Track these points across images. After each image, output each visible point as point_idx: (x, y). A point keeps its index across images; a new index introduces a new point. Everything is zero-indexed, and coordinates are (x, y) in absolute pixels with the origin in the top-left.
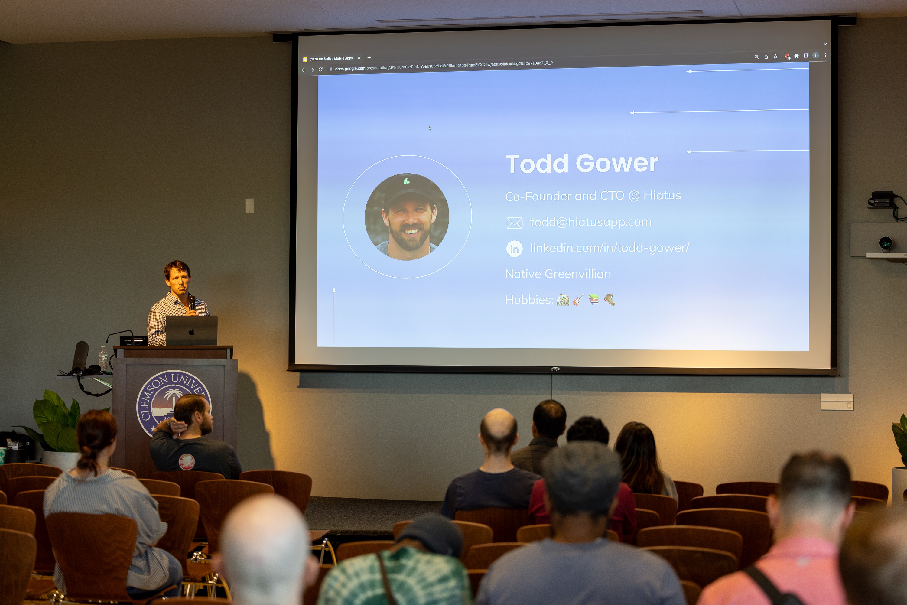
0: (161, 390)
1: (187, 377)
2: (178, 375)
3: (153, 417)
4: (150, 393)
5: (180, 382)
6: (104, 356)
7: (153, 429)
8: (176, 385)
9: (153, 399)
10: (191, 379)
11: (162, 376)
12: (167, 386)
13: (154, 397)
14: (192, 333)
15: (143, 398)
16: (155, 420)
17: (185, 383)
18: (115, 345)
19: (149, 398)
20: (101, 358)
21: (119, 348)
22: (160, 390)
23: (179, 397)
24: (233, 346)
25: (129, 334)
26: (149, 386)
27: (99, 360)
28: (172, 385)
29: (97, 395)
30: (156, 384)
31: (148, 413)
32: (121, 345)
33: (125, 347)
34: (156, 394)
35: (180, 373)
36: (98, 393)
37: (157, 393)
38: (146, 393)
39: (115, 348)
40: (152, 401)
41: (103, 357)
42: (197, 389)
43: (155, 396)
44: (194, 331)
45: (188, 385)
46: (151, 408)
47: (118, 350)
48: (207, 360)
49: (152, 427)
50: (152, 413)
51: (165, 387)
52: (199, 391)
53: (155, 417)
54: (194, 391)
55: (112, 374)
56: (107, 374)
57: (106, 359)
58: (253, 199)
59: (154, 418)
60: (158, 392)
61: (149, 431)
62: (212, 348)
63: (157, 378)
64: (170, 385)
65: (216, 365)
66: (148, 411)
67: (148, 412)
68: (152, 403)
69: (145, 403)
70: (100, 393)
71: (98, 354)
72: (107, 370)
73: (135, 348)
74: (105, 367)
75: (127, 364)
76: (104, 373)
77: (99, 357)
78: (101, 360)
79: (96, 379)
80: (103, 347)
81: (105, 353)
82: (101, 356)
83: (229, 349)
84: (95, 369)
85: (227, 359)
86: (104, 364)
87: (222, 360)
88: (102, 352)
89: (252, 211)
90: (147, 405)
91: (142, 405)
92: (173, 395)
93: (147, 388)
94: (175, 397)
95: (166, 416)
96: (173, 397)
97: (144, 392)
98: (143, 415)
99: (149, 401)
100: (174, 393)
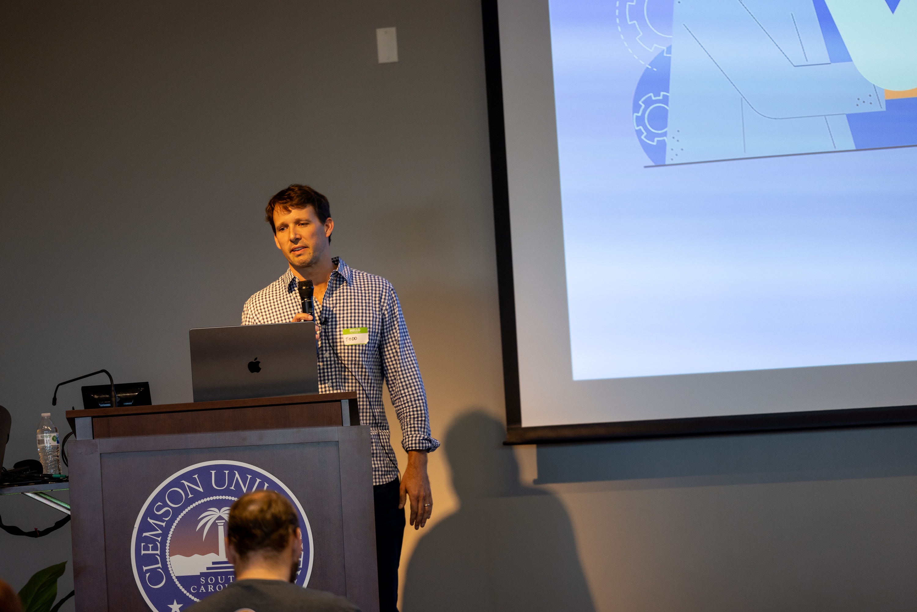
0: (187, 510)
1: (249, 477)
2: (227, 472)
3: (174, 578)
4: (163, 521)
5: (232, 488)
6: (50, 436)
7: (176, 607)
8: (224, 497)
9: (170, 535)
10: (258, 480)
11: (188, 476)
12: (202, 501)
13: (172, 530)
14: (254, 367)
15: (145, 534)
16: (179, 585)
18: (73, 408)
19: (160, 532)
20: (42, 442)
21: (81, 414)
22: (184, 512)
25: (102, 380)
26: (159, 503)
27: (37, 448)
28: (215, 498)
29: (35, 534)
30: (175, 497)
31: (160, 570)
32: (85, 408)
33: (95, 411)
34: (176, 522)
35: (232, 468)
36: (36, 529)
37: (178, 519)
38: (151, 521)
39: (70, 416)
40: (169, 538)
41: (48, 439)
43: (173, 527)
44: (259, 362)
46: (168, 557)
47: (79, 422)
48: (295, 430)
49: (173, 604)
50: (170, 569)
51: (197, 503)
53: (177, 577)
55: (67, 481)
56: (58, 480)
57: (55, 443)
58: (393, 31)
59: (176, 580)
60: (180, 517)
62: (306, 401)
63: (176, 483)
64: (208, 499)
65: (318, 443)
66: (160, 565)
67: (159, 568)
68: (168, 544)
69: (150, 546)
70: (41, 529)
71: (36, 434)
72: (59, 471)
73: (120, 413)
74: (53, 464)
75: (100, 454)
76: (51, 479)
77: (39, 440)
78: (44, 446)
79: (30, 495)
80: (46, 415)
81: (51, 429)
82: (42, 439)
83: (348, 400)
84: (29, 471)
85: (343, 426)
86: (50, 457)
87: (333, 427)
88: (45, 427)
89: (394, 58)
90: (157, 550)
91: (143, 551)
92: (217, 521)
93: (154, 508)
94: (223, 526)
95: (201, 573)
96: (219, 526)
97: (148, 518)
98: (149, 575)
99: (159, 541)
100: (220, 516)
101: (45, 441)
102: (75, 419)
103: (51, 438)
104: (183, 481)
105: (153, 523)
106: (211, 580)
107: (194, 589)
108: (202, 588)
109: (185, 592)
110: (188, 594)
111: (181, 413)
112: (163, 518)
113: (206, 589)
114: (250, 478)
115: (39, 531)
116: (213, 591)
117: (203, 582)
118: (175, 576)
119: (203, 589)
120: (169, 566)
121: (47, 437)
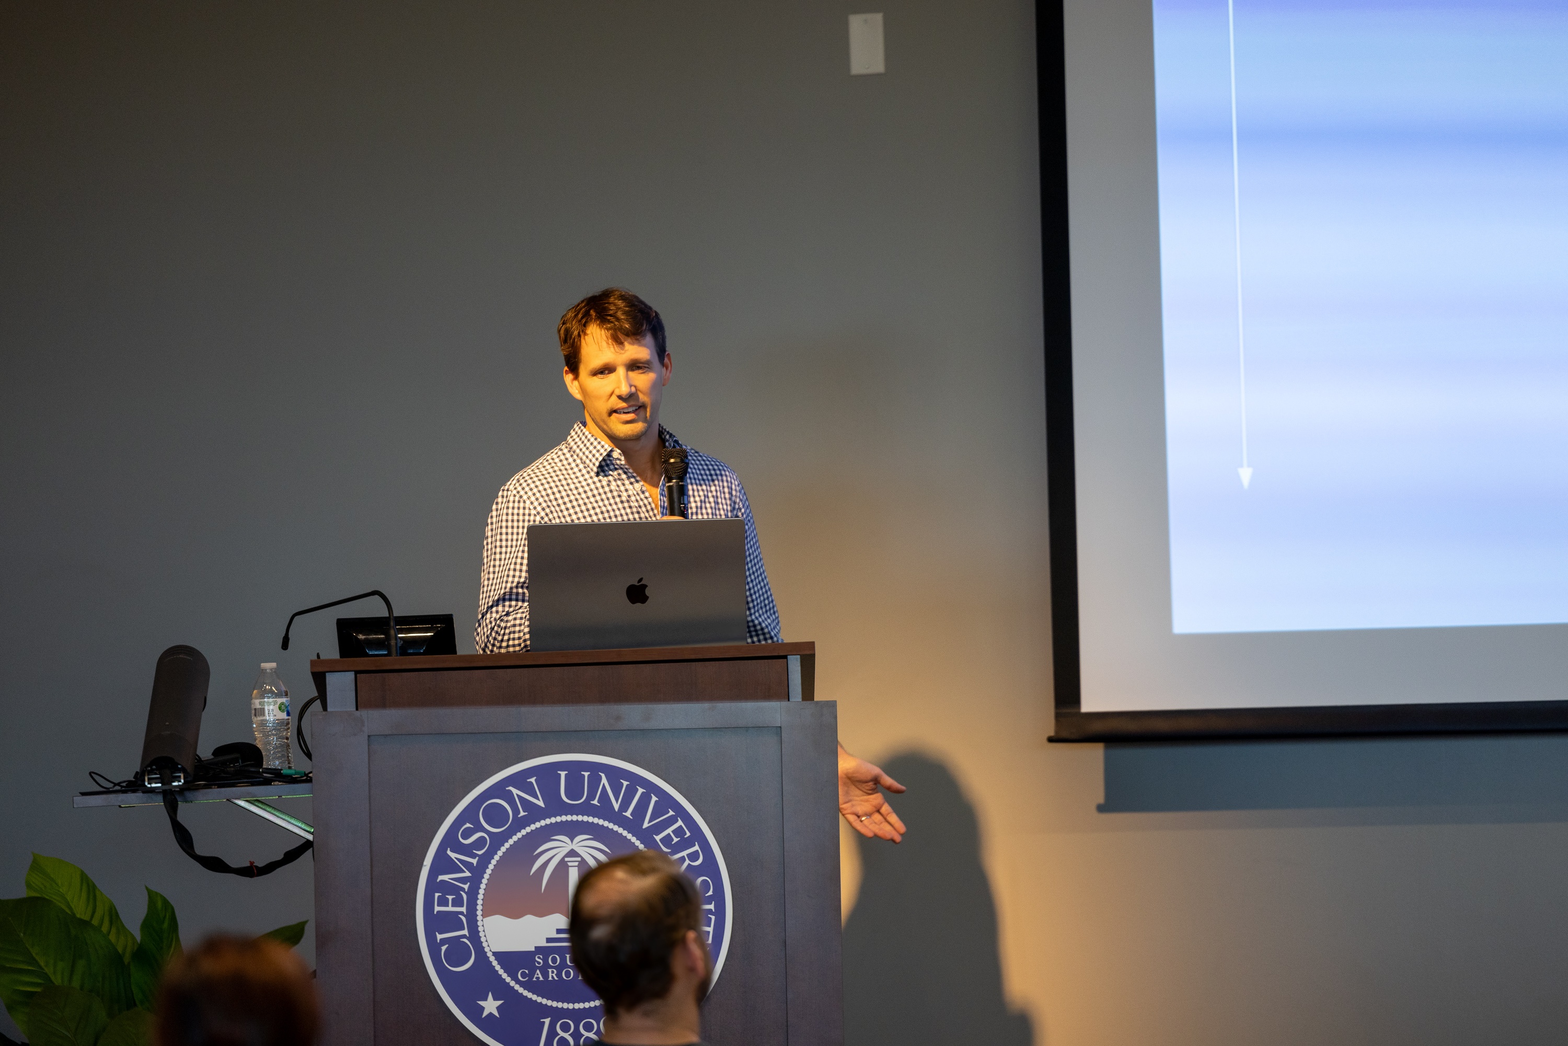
0: (515, 838)
1: (625, 783)
2: (586, 774)
3: (489, 954)
4: (473, 856)
5: (595, 802)
6: (275, 703)
7: (490, 1006)
8: (580, 818)
9: (485, 881)
10: (641, 791)
11: (519, 780)
12: (543, 823)
13: (489, 871)
14: (637, 594)
15: (441, 878)
16: (498, 968)
17: (616, 807)
18: (318, 656)
19: (468, 874)
20: (261, 712)
21: (334, 667)
22: (511, 842)
23: (592, 863)
24: (812, 645)
25: (374, 609)
26: (468, 825)
27: (251, 723)
28: (564, 818)
29: (250, 871)
30: (495, 815)
31: (465, 940)
32: (341, 657)
33: (361, 663)
34: (497, 858)
35: (595, 768)
36: (252, 863)
37: (500, 853)
38: (453, 855)
39: (320, 669)
40: (483, 886)
41: (271, 707)
42: (669, 831)
43: (491, 867)
44: (645, 586)
45: (628, 814)
46: (479, 918)
47: (332, 680)
48: (706, 705)
49: (486, 999)
50: (483, 939)
51: (533, 827)
52: (676, 840)
53: (495, 954)
54: (658, 838)
55: (309, 780)
56: (290, 780)
57: (284, 716)
58: (877, 19)
59: (492, 959)
60: (503, 849)
61: (475, 1014)
62: (727, 655)
63: (499, 790)
64: (553, 820)
65: (747, 728)
66: (465, 932)
67: (464, 936)
68: (480, 897)
69: (450, 898)
70: (260, 863)
71: (250, 698)
72: (289, 763)
73: (404, 667)
74: (278, 752)
75: (369, 736)
76: (278, 776)
77: (255, 709)
78: (262, 720)
79: (242, 803)
80: (269, 666)
81: (276, 691)
82: (260, 707)
83: (799, 656)
84: (238, 762)
85: (789, 700)
86: (274, 739)
87: (771, 703)
88: (266, 687)
89: (878, 66)
90: (462, 906)
91: (438, 906)
92: (566, 859)
93: (459, 832)
94: (577, 868)
95: (536, 947)
96: (570, 868)
97: (447, 850)
98: (447, 948)
99: (466, 890)
100: (572, 850)
101: (267, 712)
102: (327, 674)
103: (277, 706)
104: (511, 788)
105: (455, 858)
106: (554, 960)
107: (523, 975)
108: (538, 975)
109: (508, 980)
110: (512, 983)
111: (509, 671)
112: (474, 851)
113: (545, 975)
114: (627, 785)
115: (256, 867)
116: (556, 978)
117: (539, 963)
118: (491, 951)
119: (540, 976)
120: (481, 934)
121: (269, 704)
